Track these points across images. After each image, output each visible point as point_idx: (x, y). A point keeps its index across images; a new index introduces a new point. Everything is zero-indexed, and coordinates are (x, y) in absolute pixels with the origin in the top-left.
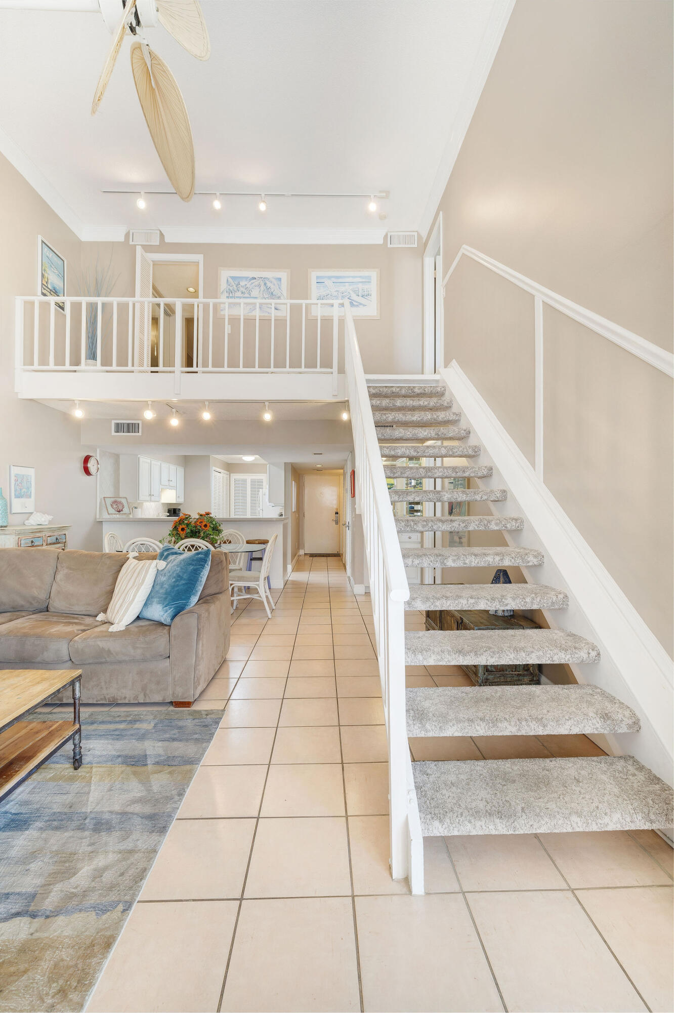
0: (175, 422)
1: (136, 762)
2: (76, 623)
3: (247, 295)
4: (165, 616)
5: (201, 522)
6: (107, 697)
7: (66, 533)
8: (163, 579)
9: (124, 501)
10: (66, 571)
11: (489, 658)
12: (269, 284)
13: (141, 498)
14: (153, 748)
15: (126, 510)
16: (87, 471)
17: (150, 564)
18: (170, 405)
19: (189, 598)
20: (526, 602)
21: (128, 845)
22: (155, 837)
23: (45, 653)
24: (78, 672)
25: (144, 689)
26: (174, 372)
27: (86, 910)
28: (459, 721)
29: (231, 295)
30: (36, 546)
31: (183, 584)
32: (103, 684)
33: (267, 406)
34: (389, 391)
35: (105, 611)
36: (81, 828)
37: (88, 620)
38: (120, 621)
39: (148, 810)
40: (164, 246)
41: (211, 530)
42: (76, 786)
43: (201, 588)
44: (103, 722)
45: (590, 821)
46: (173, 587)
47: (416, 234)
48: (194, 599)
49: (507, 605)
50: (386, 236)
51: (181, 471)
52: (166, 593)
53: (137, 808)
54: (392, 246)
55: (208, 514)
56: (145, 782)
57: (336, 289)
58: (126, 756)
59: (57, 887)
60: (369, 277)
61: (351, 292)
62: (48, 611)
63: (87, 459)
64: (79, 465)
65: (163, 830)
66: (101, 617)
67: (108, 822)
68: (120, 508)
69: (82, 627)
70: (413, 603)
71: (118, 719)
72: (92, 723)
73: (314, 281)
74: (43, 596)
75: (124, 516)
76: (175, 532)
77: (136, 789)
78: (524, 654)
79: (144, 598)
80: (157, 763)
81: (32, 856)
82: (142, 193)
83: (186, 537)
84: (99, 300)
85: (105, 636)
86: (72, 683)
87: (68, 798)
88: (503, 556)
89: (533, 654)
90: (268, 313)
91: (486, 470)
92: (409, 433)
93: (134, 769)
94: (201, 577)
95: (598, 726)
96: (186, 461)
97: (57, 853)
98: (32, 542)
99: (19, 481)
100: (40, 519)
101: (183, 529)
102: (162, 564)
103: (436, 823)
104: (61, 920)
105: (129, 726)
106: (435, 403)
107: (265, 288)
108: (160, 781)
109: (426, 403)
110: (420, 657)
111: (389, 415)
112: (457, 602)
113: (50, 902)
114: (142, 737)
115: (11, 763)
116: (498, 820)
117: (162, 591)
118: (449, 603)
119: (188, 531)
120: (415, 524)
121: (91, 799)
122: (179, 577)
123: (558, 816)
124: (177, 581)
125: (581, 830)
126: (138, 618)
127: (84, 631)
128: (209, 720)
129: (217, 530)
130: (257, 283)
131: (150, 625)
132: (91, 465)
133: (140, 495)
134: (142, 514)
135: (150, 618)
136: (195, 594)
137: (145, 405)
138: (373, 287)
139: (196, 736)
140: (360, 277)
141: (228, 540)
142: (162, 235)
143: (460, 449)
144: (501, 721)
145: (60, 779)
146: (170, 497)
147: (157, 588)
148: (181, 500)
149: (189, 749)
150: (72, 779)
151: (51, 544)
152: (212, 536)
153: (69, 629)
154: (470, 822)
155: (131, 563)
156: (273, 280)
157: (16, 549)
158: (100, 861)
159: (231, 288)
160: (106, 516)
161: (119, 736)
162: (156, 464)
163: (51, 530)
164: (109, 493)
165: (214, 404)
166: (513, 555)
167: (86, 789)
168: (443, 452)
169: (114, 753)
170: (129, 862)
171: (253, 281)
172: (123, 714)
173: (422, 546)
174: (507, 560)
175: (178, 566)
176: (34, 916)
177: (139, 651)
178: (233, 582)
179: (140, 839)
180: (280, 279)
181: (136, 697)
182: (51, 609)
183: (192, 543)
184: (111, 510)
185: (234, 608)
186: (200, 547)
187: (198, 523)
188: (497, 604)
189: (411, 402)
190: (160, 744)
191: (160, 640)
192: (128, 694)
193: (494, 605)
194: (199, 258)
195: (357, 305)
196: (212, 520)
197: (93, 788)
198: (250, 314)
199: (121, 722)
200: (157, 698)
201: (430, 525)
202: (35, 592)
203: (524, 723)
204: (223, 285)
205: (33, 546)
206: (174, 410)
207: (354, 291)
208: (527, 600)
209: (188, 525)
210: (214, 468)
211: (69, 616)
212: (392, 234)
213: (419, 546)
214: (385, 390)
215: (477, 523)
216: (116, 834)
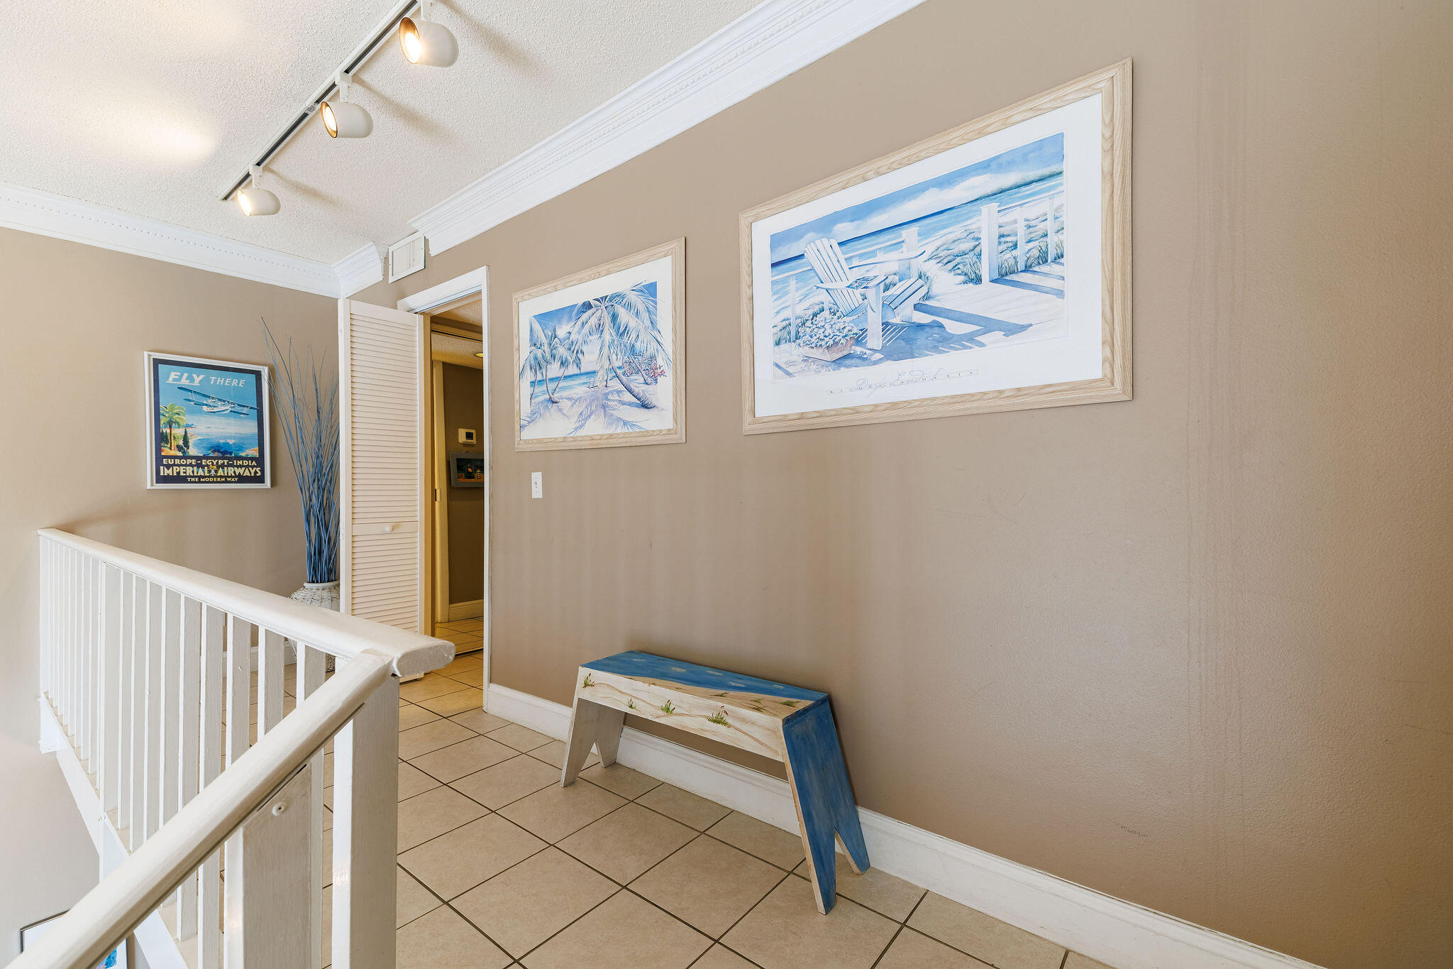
3: (572, 370)
12: (624, 316)
29: (539, 377)
57: (854, 275)
61: (932, 268)
73: (762, 256)
90: (625, 423)
107: (614, 334)
130: (594, 320)
156: (633, 298)
159: (539, 354)
171: (585, 316)
180: (653, 290)
195: (970, 338)
198: (581, 433)
204: (523, 350)
207: (951, 261)
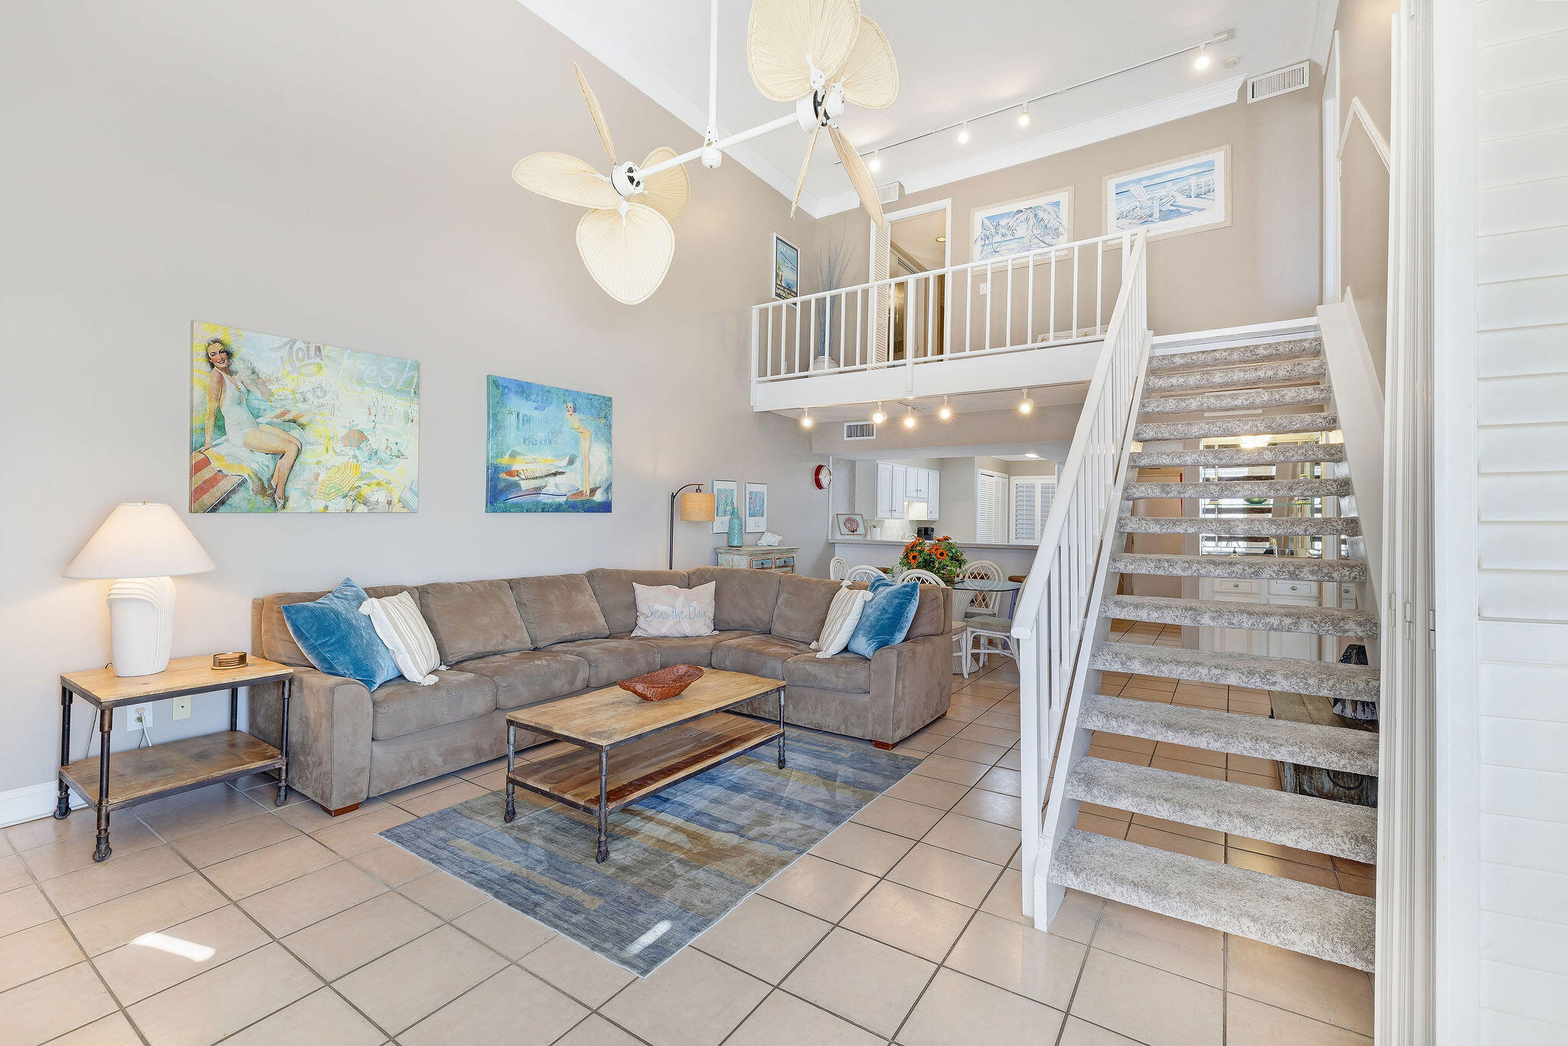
0: (910, 423)
1: (828, 777)
2: (791, 647)
3: (1009, 238)
4: (868, 650)
5: (936, 550)
6: (813, 722)
7: (795, 555)
8: (870, 611)
9: (858, 519)
10: (786, 595)
11: (1212, 741)
12: (1041, 214)
13: (880, 514)
14: (844, 771)
15: (861, 530)
16: (819, 485)
17: (857, 595)
18: (903, 403)
19: (892, 634)
20: (1309, 685)
21: (809, 822)
22: (829, 825)
23: (764, 669)
24: (784, 683)
25: (845, 721)
26: (905, 365)
27: (773, 844)
28: (1135, 794)
29: (987, 242)
30: (766, 568)
31: (888, 618)
32: (810, 708)
33: (1025, 393)
34: (1209, 357)
35: (818, 641)
36: (778, 803)
37: (803, 647)
38: (827, 649)
39: (828, 808)
40: (905, 200)
41: (948, 559)
42: (779, 779)
43: (908, 625)
44: (808, 743)
45: (1268, 931)
46: (878, 620)
47: (1306, 65)
48: (900, 636)
49: (1274, 684)
50: (1245, 84)
51: (935, 475)
52: (871, 626)
53: (820, 805)
54: (1255, 100)
55: (947, 539)
56: (832, 791)
57: (1149, 196)
58: (820, 771)
59: (757, 828)
60: (1211, 163)
61: (1176, 194)
62: (770, 634)
63: (819, 469)
64: (811, 477)
65: (837, 823)
66: (813, 645)
67: (797, 806)
68: (855, 527)
69: (796, 652)
70: (1128, 664)
71: (820, 744)
72: (799, 742)
73: (1111, 191)
74: (766, 618)
75: (860, 538)
76: (905, 561)
77: (822, 793)
78: (1267, 746)
79: (851, 629)
80: (845, 782)
81: (744, 808)
82: (876, 151)
83: (918, 567)
84: (828, 294)
85: (812, 661)
86: (778, 690)
87: (773, 785)
88: (1299, 618)
89: (1282, 748)
91: (1334, 486)
92: (1216, 429)
93: (824, 781)
94: (907, 613)
95: (1344, 847)
96: (942, 465)
97: (759, 812)
98: (762, 564)
99: (753, 498)
100: (770, 540)
101: (914, 557)
102: (869, 595)
103: (1071, 875)
104: (757, 844)
105: (830, 751)
106: (1288, 371)
107: (1035, 222)
108: (842, 795)
109: (1270, 373)
110: (1114, 723)
111: (1193, 401)
112: (1192, 670)
113: (752, 834)
114: (838, 761)
115: (734, 740)
116: (1143, 893)
117: (868, 624)
118: (1180, 669)
119: (921, 559)
120: (1171, 565)
121: (787, 790)
122: (884, 610)
123: (1222, 911)
124: (882, 614)
125: (1253, 937)
126: (846, 649)
127: (796, 654)
128: (903, 764)
129: (958, 561)
130: (1024, 217)
131: (854, 658)
132: (824, 477)
133: (879, 510)
134: (879, 535)
135: (856, 651)
136: (900, 630)
137: (873, 407)
138: (1219, 179)
139: (886, 773)
140: (1191, 167)
141: (979, 574)
142: (901, 186)
143: (1300, 452)
144: (1192, 808)
145: (769, 771)
146: (920, 512)
147: (864, 619)
148: (935, 516)
149: (878, 781)
150: (777, 774)
151: (779, 567)
152: (949, 568)
153: (784, 651)
154: (1109, 884)
155: (844, 591)
156: (1047, 207)
157: (747, 571)
158: (787, 825)
159: (988, 233)
160: (838, 537)
161: (818, 756)
162: (900, 469)
163: (780, 551)
164: (843, 509)
165: (952, 399)
166: (1317, 619)
167: (786, 783)
168: (1266, 457)
169: (812, 766)
170: (807, 832)
171: (1018, 216)
172: (825, 741)
173: (1320, 604)
174: (1305, 625)
175: (884, 598)
176: (742, 836)
177: (841, 681)
178: (975, 630)
179: (818, 823)
180: (1057, 204)
181: (838, 728)
182: (773, 633)
183: (919, 575)
184: (845, 530)
185: (981, 665)
186: (927, 581)
187: (933, 550)
188: (1258, 680)
189: (1242, 374)
190: (851, 770)
191: (861, 674)
192: (831, 723)
193: (1253, 681)
194: (947, 203)
195: (1188, 213)
196: (950, 547)
197: (790, 783)
199: (822, 746)
200: (858, 733)
201: (1194, 568)
202: (760, 613)
203: (1225, 817)
204: (977, 231)
205: (763, 568)
206: (909, 408)
207: (1182, 192)
208: (1309, 682)
209: (921, 552)
210: (982, 471)
211: (786, 641)
212: (1254, 80)
213: (1315, 604)
214: (1202, 357)
215: (1276, 568)
216: (801, 815)
